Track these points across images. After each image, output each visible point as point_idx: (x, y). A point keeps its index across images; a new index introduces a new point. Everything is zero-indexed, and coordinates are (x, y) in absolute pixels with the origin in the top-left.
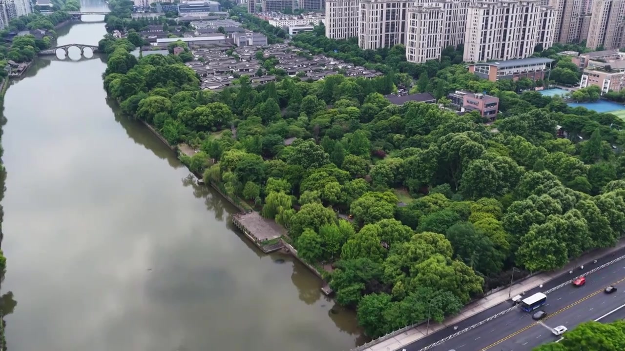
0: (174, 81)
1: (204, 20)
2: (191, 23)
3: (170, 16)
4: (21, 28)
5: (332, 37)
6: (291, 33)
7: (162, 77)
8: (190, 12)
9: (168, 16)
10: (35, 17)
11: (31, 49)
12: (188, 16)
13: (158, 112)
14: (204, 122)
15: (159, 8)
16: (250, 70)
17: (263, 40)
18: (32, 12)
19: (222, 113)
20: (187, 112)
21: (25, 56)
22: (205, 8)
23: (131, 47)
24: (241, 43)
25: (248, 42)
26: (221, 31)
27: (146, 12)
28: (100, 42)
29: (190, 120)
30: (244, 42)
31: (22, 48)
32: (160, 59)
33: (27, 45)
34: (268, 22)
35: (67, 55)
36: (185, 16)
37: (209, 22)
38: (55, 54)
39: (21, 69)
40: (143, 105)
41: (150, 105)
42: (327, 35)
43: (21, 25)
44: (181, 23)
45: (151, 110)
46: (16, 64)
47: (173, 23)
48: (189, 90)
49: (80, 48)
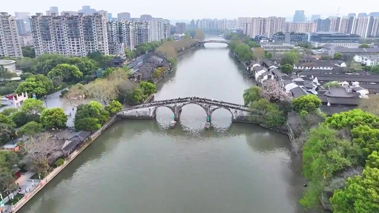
35: (177, 121)
38: (153, 118)
49: (206, 109)
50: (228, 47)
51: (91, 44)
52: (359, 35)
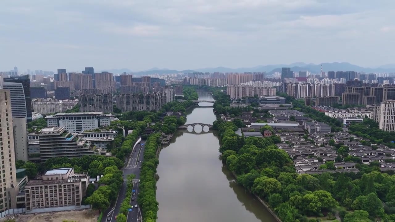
0: (276, 162)
1: (277, 110)
2: (269, 111)
3: (254, 106)
4: (167, 110)
5: (385, 130)
6: (345, 123)
7: (267, 159)
8: (267, 103)
9: (253, 105)
10: (175, 104)
11: (174, 125)
12: (267, 107)
13: (272, 193)
14: (313, 208)
15: (247, 101)
16: (328, 155)
17: (329, 129)
18: (174, 100)
19: (329, 201)
20: (298, 197)
21: (171, 130)
22: (277, 101)
23: (236, 129)
24: (311, 129)
25: (317, 129)
26: (293, 119)
27: (238, 103)
28: (213, 123)
29: (300, 204)
30: (314, 129)
31: (169, 124)
32: (260, 142)
33: (173, 123)
34: (324, 114)
35: (193, 130)
36: (264, 107)
37: (282, 111)
38: (187, 129)
39: (168, 139)
40: (258, 183)
41: (265, 185)
42: (381, 127)
43: (167, 108)
44: (262, 112)
45: (266, 190)
46: (166, 135)
47: (257, 111)
48: (289, 172)
49: (202, 126)
50: (214, 106)
51: (148, 107)
52: (303, 97)
